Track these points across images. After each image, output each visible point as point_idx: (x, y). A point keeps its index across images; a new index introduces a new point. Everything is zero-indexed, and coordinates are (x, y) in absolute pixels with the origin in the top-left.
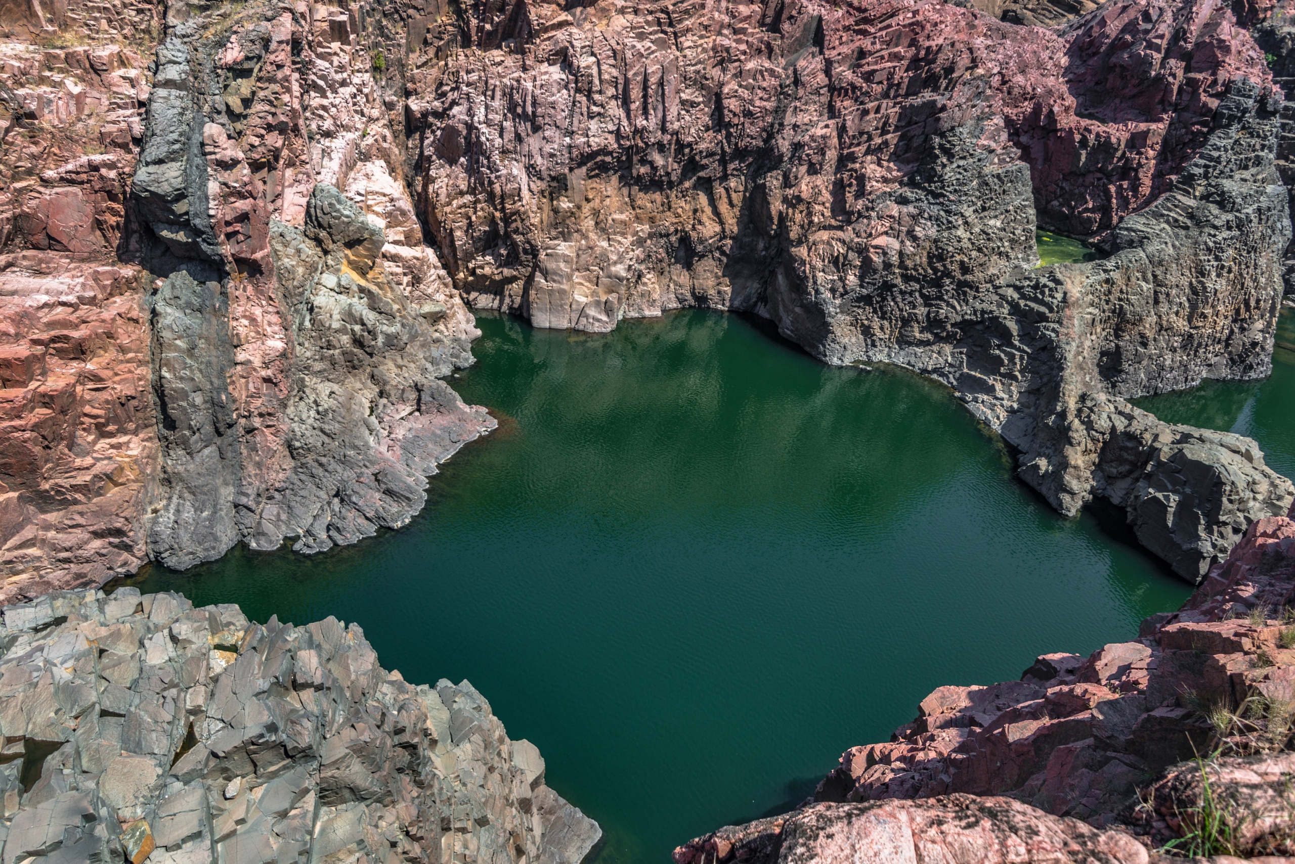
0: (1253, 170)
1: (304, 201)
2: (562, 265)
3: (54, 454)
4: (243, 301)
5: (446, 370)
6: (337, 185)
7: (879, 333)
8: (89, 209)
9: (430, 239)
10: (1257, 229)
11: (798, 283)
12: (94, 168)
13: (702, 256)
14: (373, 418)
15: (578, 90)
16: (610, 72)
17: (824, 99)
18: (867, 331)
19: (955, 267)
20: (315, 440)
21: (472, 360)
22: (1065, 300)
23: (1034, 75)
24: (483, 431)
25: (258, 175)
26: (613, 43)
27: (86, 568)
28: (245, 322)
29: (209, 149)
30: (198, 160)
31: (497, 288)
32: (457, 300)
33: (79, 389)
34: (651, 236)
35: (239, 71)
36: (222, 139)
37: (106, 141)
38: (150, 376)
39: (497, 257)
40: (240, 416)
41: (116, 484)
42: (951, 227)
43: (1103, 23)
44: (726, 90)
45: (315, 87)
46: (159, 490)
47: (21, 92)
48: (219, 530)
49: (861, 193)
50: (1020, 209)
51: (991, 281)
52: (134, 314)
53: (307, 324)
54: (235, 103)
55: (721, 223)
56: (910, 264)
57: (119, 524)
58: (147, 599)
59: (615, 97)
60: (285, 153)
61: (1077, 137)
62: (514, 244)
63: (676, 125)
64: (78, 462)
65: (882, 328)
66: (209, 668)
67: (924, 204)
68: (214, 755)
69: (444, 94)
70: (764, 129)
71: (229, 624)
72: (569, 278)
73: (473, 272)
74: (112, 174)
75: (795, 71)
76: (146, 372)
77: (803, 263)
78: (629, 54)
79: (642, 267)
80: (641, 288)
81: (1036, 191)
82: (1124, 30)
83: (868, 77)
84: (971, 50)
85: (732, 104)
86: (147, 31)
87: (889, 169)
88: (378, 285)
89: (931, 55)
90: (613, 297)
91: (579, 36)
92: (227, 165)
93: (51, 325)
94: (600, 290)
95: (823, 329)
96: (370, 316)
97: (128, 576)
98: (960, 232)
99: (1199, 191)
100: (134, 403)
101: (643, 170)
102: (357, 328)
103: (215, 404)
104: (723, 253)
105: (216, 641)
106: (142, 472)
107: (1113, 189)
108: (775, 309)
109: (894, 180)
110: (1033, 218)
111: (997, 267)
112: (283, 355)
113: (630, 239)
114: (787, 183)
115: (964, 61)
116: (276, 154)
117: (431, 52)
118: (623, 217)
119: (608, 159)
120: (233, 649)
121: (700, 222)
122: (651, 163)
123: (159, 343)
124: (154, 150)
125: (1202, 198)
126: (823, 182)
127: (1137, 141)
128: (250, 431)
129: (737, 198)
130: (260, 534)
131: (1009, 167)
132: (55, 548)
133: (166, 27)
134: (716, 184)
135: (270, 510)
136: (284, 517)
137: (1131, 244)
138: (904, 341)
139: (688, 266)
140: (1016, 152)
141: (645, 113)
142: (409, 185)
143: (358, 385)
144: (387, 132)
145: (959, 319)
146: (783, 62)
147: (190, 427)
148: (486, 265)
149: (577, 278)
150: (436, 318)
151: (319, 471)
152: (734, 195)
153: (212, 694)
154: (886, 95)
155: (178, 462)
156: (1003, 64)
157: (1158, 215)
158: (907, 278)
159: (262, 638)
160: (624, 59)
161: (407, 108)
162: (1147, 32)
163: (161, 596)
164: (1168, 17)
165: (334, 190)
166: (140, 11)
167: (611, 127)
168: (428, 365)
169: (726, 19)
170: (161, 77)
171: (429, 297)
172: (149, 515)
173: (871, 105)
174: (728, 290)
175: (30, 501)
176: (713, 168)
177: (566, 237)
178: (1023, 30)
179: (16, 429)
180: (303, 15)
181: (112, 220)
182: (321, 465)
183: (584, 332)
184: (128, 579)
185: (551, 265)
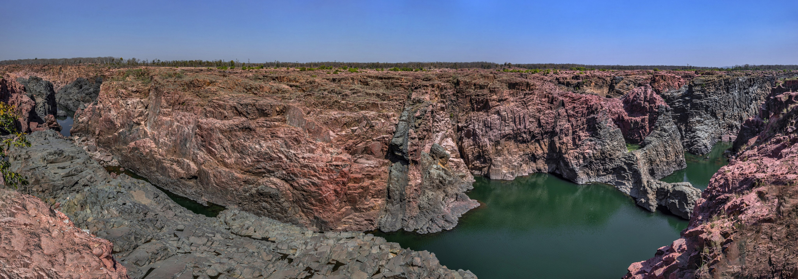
0: (669, 123)
1: (430, 147)
2: (499, 163)
3: (361, 200)
4: (412, 170)
5: (465, 190)
6: (439, 144)
7: (591, 174)
8: (381, 147)
9: (462, 156)
10: (673, 135)
11: (567, 164)
12: (384, 138)
13: (538, 159)
14: (443, 201)
15: (502, 120)
16: (510, 115)
17: (567, 118)
18: (588, 174)
19: (608, 155)
20: (426, 206)
21: (473, 188)
22: (637, 159)
23: (616, 108)
24: (476, 206)
25: (420, 141)
26: (511, 109)
27: (362, 227)
28: (412, 175)
29: (409, 135)
30: (407, 137)
31: (480, 169)
32: (469, 172)
33: (370, 186)
34: (524, 155)
35: (419, 118)
36: (413, 133)
37: (387, 132)
38: (387, 186)
39: (480, 161)
40: (407, 198)
41: (373, 209)
42: (605, 145)
43: (629, 96)
44: (541, 118)
45: (436, 121)
46: (383, 212)
47: (372, 122)
48: (397, 224)
49: (580, 140)
50: (620, 139)
51: (618, 157)
52: (386, 171)
53: (428, 177)
54: (417, 125)
55: (543, 150)
56: (596, 156)
57: (372, 218)
58: (375, 238)
59: (512, 121)
60: (427, 136)
61: (630, 121)
62: (485, 158)
63: (528, 127)
64: (366, 203)
65: (592, 173)
66: (388, 257)
67: (597, 141)
68: (385, 277)
69: (467, 122)
70: (552, 127)
71: (396, 248)
72: (501, 166)
73: (474, 165)
74: (387, 139)
75: (558, 112)
76: (386, 185)
77: (567, 158)
78: (515, 111)
79: (522, 163)
80: (522, 168)
81: (623, 134)
82: (634, 97)
83: (577, 112)
84: (601, 104)
85: (543, 121)
86: (400, 110)
87: (586, 133)
88: (447, 168)
89: (591, 107)
90: (514, 171)
91: (502, 108)
92: (413, 139)
93: (367, 171)
94: (510, 169)
95: (576, 175)
96: (445, 176)
97: (371, 231)
98: (607, 146)
99: (659, 129)
100: (382, 191)
101: (520, 138)
102: (441, 178)
103: (401, 194)
104: (544, 158)
105: (391, 251)
106: (380, 208)
107: (641, 132)
108: (561, 171)
109: (588, 136)
110: (624, 141)
111: (618, 153)
112: (421, 184)
113: (518, 156)
114: (560, 139)
115: (599, 107)
116: (425, 136)
117: (465, 113)
118: (516, 150)
119: (511, 136)
120: (396, 254)
121: (537, 151)
122: (522, 137)
123: (390, 178)
124: (397, 135)
125: (660, 131)
126: (570, 138)
127: (643, 120)
128: (409, 202)
129: (547, 144)
130: (408, 227)
131: (615, 130)
132: (356, 221)
133: (404, 109)
134: (541, 141)
135: (411, 222)
136: (415, 224)
137: (648, 143)
138: (598, 176)
139: (535, 162)
140: (616, 126)
141: (520, 125)
142: (457, 144)
143: (440, 193)
144: (452, 131)
145: (612, 168)
146: (555, 111)
147: (394, 199)
148: (477, 163)
149: (503, 166)
150: (463, 177)
151: (427, 214)
152: (546, 143)
153: (387, 263)
154: (582, 116)
155: (389, 207)
156: (609, 107)
157: (652, 136)
158: (596, 160)
159: (405, 252)
160: (514, 112)
161: (458, 126)
162: (639, 97)
163: (379, 237)
164: (642, 94)
165: (438, 145)
166: (399, 106)
167: (511, 128)
168: (460, 189)
169: (539, 102)
170: (401, 119)
171: (461, 171)
172: (380, 218)
173: (578, 119)
174: (547, 167)
175: (353, 209)
176: (539, 137)
177: (499, 156)
178: (612, 99)
179: (354, 193)
180: (435, 106)
181: (385, 149)
182: (427, 212)
183: (506, 180)
184: (371, 232)
185: (496, 163)
